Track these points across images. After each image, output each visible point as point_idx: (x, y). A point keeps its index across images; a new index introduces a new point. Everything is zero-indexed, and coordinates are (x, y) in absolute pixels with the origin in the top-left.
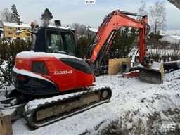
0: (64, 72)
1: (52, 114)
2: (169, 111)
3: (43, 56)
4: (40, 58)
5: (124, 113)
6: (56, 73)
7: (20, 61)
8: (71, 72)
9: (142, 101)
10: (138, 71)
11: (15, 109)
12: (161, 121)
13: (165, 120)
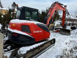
0: (38, 32)
1: (32, 55)
2: (76, 47)
3: (28, 23)
4: (26, 23)
5: (63, 51)
6: (34, 32)
7: (14, 25)
8: (41, 31)
9: (66, 44)
10: (59, 30)
11: (11, 53)
12: (73, 52)
13: (74, 52)
